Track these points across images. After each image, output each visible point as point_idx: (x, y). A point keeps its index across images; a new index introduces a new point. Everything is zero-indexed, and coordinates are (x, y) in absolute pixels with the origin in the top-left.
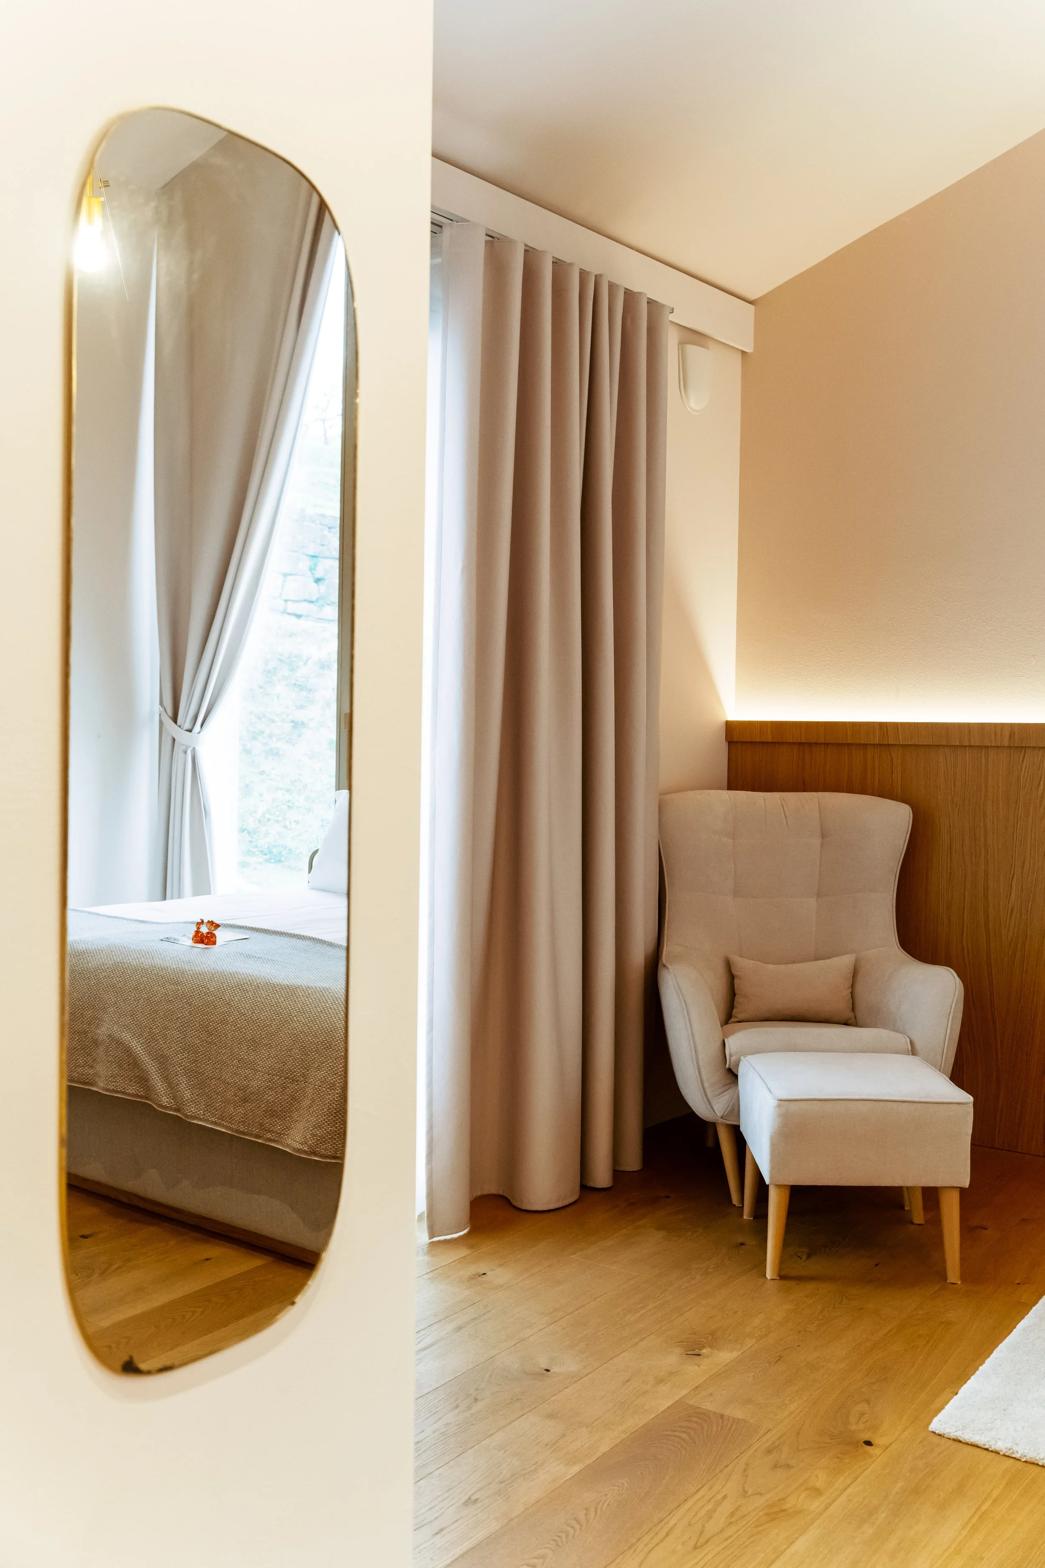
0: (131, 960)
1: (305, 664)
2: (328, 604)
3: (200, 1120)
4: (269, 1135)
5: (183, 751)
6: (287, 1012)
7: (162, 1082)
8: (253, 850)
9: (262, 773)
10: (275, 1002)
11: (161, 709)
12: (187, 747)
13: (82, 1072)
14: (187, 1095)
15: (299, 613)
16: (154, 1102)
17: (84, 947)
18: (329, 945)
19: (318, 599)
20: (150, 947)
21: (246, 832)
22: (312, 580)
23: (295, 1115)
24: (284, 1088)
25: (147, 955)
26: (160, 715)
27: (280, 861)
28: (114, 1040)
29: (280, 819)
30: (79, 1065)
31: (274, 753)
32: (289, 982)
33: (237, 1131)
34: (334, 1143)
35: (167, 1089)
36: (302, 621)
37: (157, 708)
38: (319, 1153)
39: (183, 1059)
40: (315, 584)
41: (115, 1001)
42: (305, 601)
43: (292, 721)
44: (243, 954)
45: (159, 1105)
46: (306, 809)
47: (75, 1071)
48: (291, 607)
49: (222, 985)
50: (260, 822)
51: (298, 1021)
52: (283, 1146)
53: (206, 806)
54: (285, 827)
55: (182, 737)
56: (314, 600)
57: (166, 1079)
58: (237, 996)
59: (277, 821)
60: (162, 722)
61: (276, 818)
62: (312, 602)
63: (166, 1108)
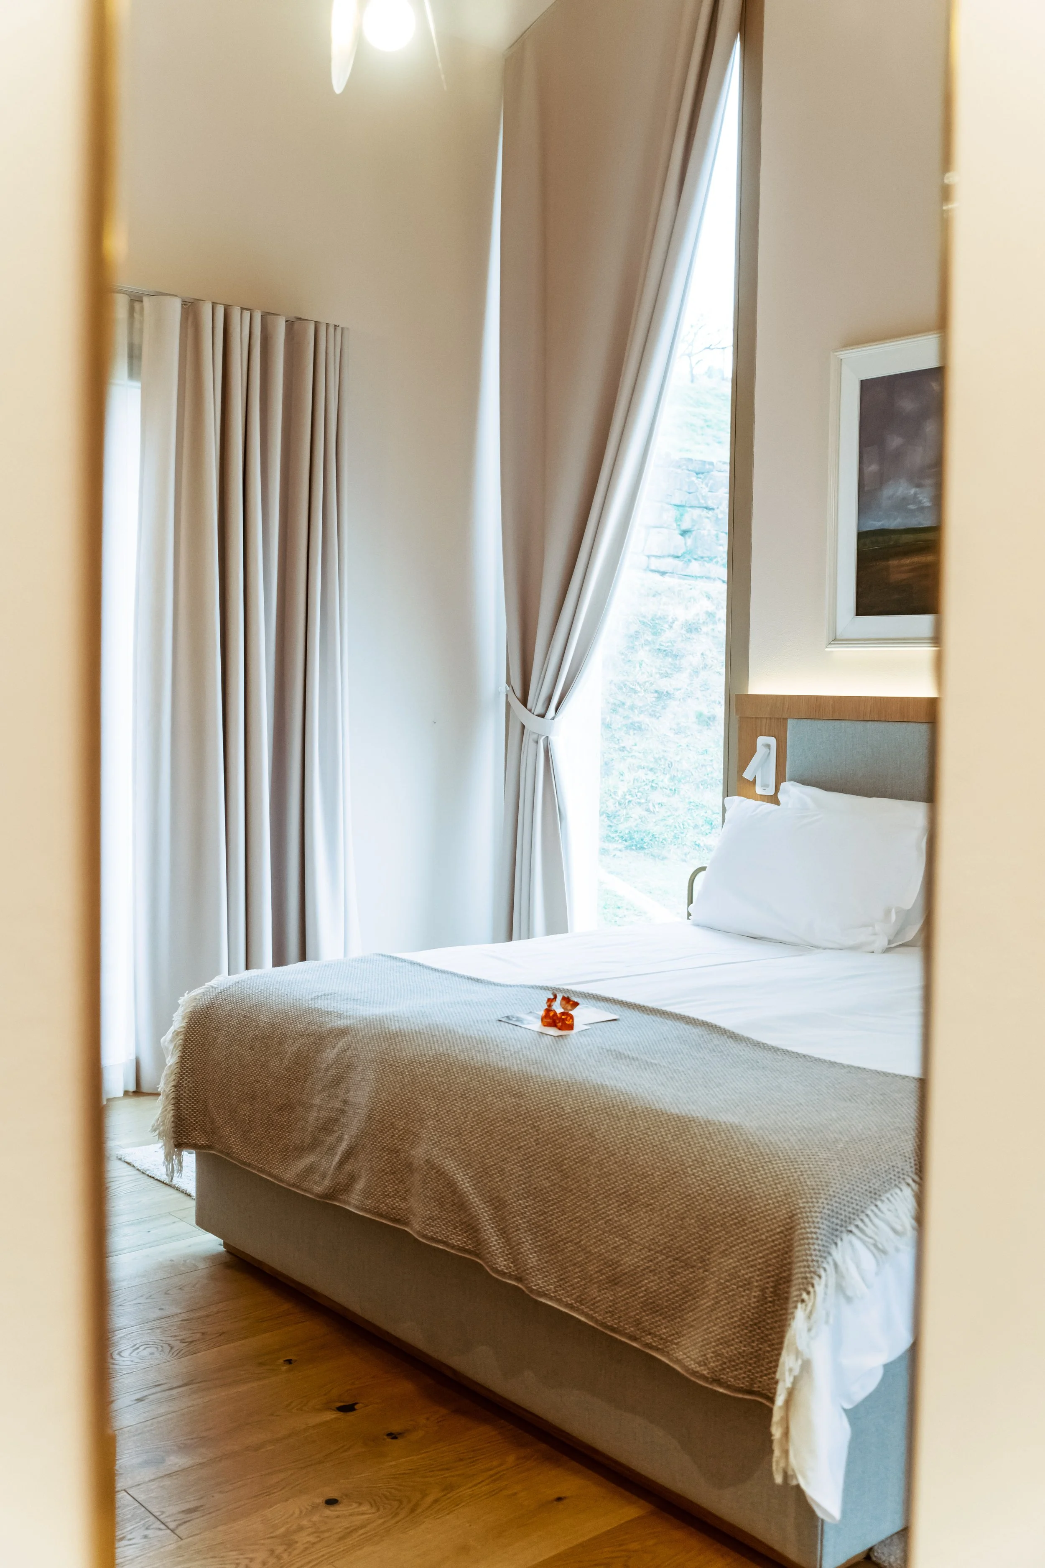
0: (457, 1052)
1: (671, 627)
2: (695, 559)
3: (551, 1298)
4: (649, 1339)
5: (534, 740)
6: (677, 1159)
7: (497, 1236)
8: (613, 835)
9: (623, 749)
10: (659, 1140)
11: (508, 689)
12: (539, 736)
13: (392, 1205)
14: (533, 1260)
15: (662, 570)
16: (486, 1263)
17: (397, 1026)
18: (731, 1037)
19: (684, 553)
20: (484, 1034)
21: (604, 815)
22: (677, 532)
23: (690, 1317)
24: (673, 1274)
25: (480, 1046)
26: (507, 695)
27: (642, 848)
28: (432, 1167)
29: (643, 801)
30: (388, 1195)
31: (637, 728)
32: (678, 1108)
33: (603, 1324)
34: (749, 1371)
35: (505, 1247)
36: (667, 578)
37: (503, 687)
38: (726, 1383)
39: (526, 1207)
40: (680, 537)
41: (435, 1111)
42: (669, 556)
43: (656, 692)
44: (611, 1051)
45: (493, 1269)
46: (671, 790)
47: (383, 1202)
48: (655, 564)
49: (582, 1105)
50: (620, 804)
51: (693, 1175)
52: (671, 1360)
53: (562, 808)
54: (648, 810)
55: (533, 723)
56: (680, 555)
57: (503, 1232)
58: (603, 1125)
59: (640, 804)
60: (510, 705)
61: (638, 800)
62: (678, 557)
63: (503, 1274)
